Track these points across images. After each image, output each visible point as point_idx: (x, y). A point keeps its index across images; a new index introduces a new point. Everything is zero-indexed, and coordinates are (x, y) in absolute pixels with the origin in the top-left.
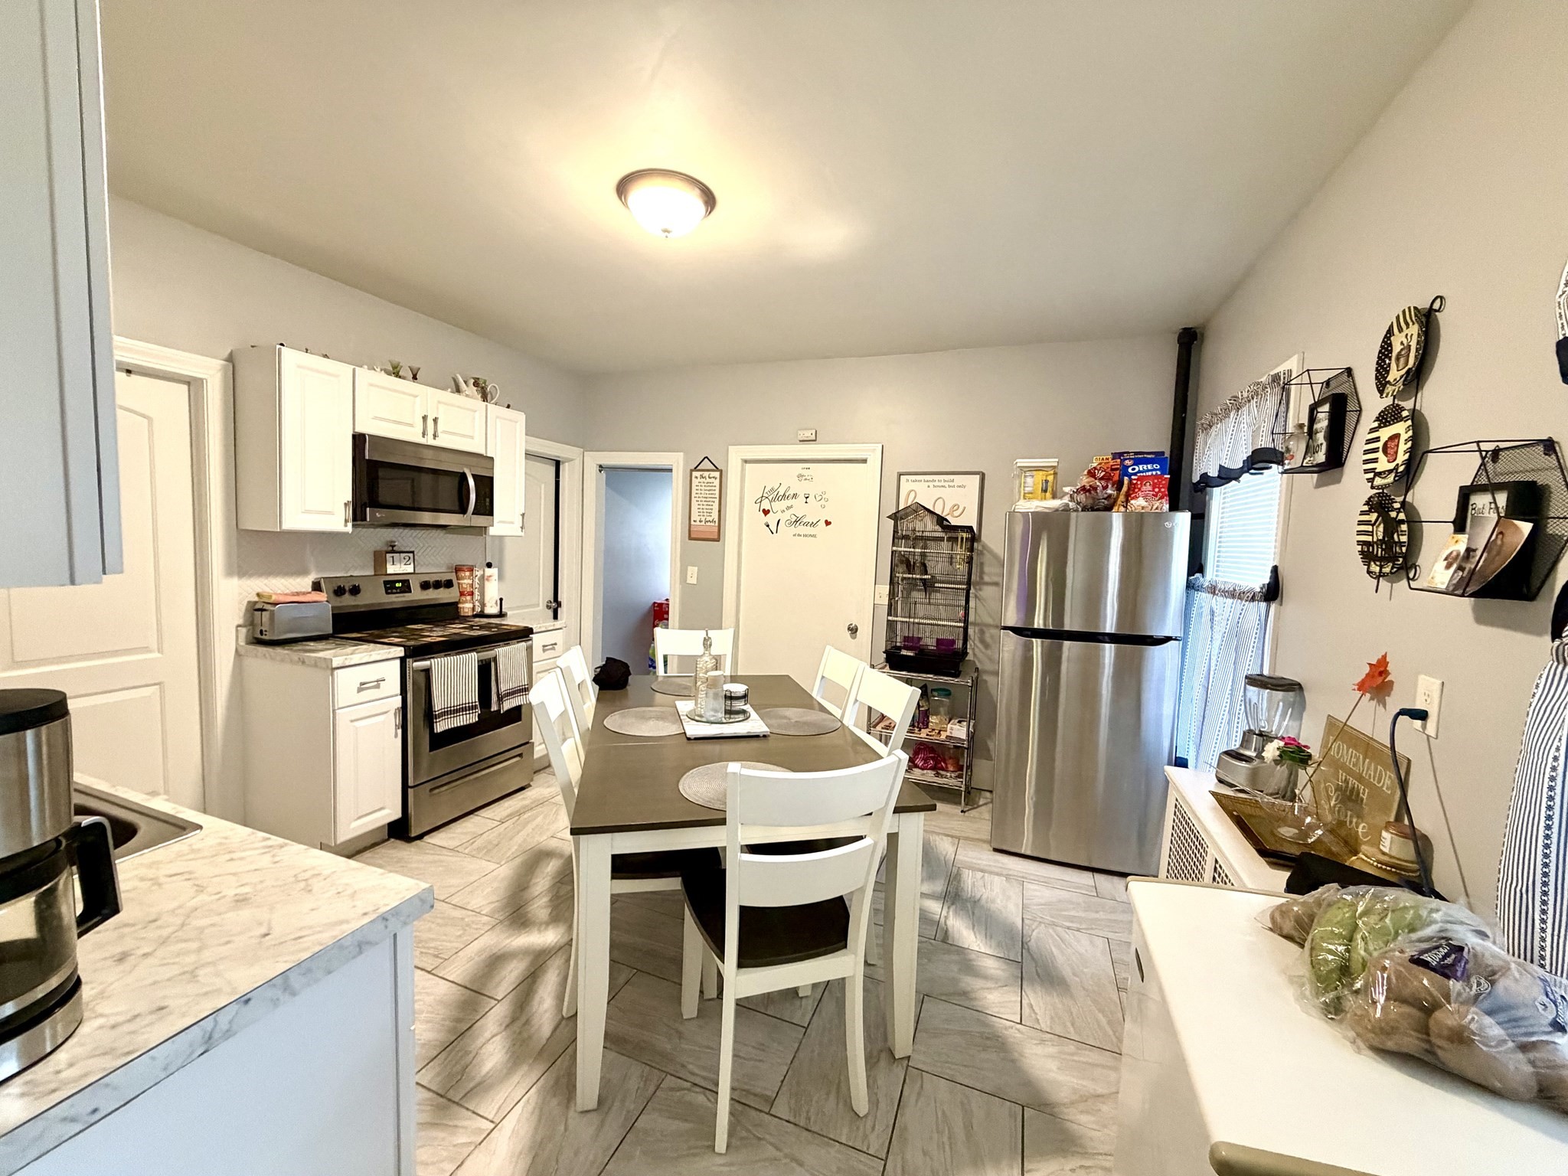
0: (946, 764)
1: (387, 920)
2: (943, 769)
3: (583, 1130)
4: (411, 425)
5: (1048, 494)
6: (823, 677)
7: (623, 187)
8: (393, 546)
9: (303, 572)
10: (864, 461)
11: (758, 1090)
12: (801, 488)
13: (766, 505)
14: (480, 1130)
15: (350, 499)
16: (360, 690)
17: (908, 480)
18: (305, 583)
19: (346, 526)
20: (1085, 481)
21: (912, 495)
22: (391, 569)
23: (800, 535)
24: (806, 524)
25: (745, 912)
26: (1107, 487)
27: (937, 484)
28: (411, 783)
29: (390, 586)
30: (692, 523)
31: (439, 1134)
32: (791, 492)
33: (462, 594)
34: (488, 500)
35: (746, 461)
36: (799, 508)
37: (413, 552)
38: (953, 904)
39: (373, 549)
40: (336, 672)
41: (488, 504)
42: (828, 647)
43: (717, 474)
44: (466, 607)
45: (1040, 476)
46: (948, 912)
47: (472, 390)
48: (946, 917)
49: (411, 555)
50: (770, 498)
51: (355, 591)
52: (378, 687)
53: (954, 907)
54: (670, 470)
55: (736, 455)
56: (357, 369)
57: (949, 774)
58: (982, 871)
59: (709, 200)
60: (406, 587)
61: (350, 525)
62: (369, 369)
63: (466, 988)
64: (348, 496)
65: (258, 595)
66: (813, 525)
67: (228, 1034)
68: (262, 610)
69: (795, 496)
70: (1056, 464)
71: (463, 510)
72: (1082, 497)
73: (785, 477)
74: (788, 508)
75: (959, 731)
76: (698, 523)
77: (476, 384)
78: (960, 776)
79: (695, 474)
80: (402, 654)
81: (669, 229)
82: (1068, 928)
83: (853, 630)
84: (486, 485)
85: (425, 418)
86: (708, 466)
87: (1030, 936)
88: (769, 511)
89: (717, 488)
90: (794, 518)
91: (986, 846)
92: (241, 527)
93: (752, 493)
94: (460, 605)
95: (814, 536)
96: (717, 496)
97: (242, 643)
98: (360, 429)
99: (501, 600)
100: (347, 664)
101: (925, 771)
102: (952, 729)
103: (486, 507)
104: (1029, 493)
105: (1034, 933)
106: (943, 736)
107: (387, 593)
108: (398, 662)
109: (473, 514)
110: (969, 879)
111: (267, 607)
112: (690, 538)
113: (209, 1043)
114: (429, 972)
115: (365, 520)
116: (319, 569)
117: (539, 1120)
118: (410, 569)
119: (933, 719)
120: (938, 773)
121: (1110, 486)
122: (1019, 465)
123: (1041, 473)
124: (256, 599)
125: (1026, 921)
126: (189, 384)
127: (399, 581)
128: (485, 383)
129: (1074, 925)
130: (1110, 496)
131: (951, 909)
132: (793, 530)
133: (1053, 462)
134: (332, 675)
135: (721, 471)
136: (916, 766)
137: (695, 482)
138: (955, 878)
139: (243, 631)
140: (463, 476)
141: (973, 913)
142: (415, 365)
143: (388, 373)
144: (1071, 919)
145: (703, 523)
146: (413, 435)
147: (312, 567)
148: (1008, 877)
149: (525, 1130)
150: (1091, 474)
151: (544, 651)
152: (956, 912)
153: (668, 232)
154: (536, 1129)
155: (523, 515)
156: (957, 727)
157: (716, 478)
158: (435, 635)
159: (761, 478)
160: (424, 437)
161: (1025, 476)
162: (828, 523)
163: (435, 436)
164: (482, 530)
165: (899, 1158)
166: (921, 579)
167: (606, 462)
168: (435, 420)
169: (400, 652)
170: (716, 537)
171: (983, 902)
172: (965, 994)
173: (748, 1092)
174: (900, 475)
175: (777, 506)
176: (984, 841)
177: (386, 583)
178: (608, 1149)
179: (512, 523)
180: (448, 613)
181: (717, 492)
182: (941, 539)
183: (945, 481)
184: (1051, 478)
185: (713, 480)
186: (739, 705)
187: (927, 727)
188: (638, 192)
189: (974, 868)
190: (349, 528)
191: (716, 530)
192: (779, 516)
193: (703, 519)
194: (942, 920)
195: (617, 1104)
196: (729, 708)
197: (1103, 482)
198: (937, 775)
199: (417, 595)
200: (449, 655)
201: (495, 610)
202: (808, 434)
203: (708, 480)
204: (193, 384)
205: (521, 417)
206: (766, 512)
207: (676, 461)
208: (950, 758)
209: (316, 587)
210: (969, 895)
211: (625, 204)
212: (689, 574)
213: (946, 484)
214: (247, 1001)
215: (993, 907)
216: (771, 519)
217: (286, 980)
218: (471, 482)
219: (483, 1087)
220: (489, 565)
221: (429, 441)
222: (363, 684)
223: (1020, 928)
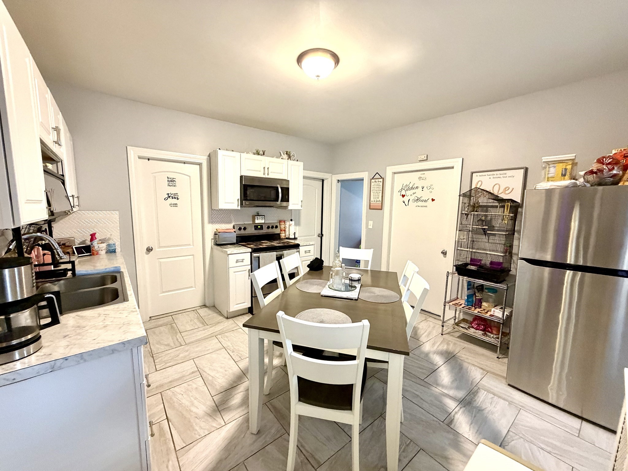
0: (492, 329)
1: (124, 344)
2: (489, 332)
3: (249, 439)
4: (260, 171)
5: (565, 177)
6: (405, 275)
7: (299, 61)
8: (258, 214)
9: (230, 222)
10: (453, 168)
11: (316, 457)
12: (420, 184)
13: (403, 193)
14: (220, 424)
15: (239, 198)
16: (237, 262)
17: (477, 176)
18: (230, 226)
19: (238, 207)
20: (595, 167)
21: (480, 183)
22: (257, 221)
23: (419, 206)
24: (422, 201)
26: (613, 168)
27: (494, 176)
28: (253, 296)
29: (256, 227)
30: (371, 202)
31: (210, 420)
32: (415, 186)
33: (281, 230)
34: (287, 196)
35: (395, 173)
36: (419, 193)
37: (264, 216)
38: (464, 407)
39: (252, 215)
40: (229, 255)
41: (287, 198)
42: (409, 261)
43: (381, 180)
44: (283, 235)
45: (561, 167)
46: (459, 410)
47: (285, 156)
48: (456, 413)
49: (264, 217)
50: (405, 189)
51: (245, 229)
52: (243, 261)
53: (464, 408)
54: (363, 180)
55: (389, 171)
56: (241, 153)
57: (492, 335)
58: (494, 394)
60: (262, 228)
61: (239, 206)
62: (247, 153)
63: (242, 371)
65: (216, 229)
66: (426, 201)
67: (60, 368)
68: (217, 234)
69: (417, 187)
70: (573, 158)
71: (277, 200)
72: (591, 178)
73: (413, 179)
74: (414, 193)
75: (497, 313)
76: (373, 202)
77: (287, 154)
78: (498, 338)
79: (372, 181)
80: (251, 251)
81: (319, 75)
82: (542, 449)
83: (444, 253)
84: (286, 191)
85: (264, 168)
86: (378, 177)
87: (509, 443)
88: (405, 195)
89: (381, 186)
90: (416, 198)
91: (504, 381)
92: (212, 208)
93: (397, 187)
94: (281, 235)
95: (426, 206)
96: (381, 190)
97: (213, 245)
98: (243, 174)
99: (295, 233)
100: (232, 253)
101: (477, 331)
102: (494, 311)
104: (551, 178)
105: (513, 442)
106: (488, 315)
107: (255, 230)
108: (250, 253)
109: (281, 201)
110: (482, 398)
111: (218, 233)
112: (370, 209)
113: (53, 370)
114: (235, 362)
115: (243, 205)
116: (235, 222)
117: (238, 429)
118: (263, 221)
119: (484, 304)
120: (485, 333)
122: (543, 160)
123: (561, 164)
124: (216, 231)
125: (510, 433)
126: (199, 165)
127: (259, 226)
128: (290, 153)
129: (549, 449)
130: (615, 175)
131: (462, 410)
132: (416, 204)
133: (571, 156)
134: (228, 256)
135: (383, 179)
136: (473, 327)
137: (372, 184)
138: (473, 393)
139: (213, 240)
140: (277, 188)
141: (475, 417)
142: (264, 150)
143: (254, 154)
144: (544, 442)
145: (375, 202)
146: (260, 175)
147: (233, 220)
148: (510, 403)
149: (232, 431)
150: (600, 161)
151: (305, 253)
152: (464, 412)
154: (236, 431)
155: (302, 201)
156: (498, 311)
157: (380, 182)
158: (265, 244)
159: (401, 180)
160: (264, 175)
161: (549, 167)
162: (433, 200)
163: (268, 175)
164: (286, 207)
166: (482, 229)
167: (339, 179)
168: (268, 168)
169: (250, 250)
170: (380, 208)
171: (486, 412)
172: (446, 458)
173: (313, 456)
174: (472, 173)
175: (409, 193)
176: (503, 377)
177: (255, 226)
178: (252, 451)
179: (298, 204)
180: (276, 237)
181: (381, 188)
182: (497, 207)
183: (500, 174)
184: (569, 167)
185: (380, 183)
186: (355, 284)
187: (481, 308)
189: (489, 391)
190: (239, 208)
191: (381, 205)
192: (409, 197)
193: (375, 200)
194: (453, 414)
195: (264, 436)
196: (351, 284)
198: (485, 334)
199: (265, 231)
200: (267, 252)
201: (293, 237)
202: (423, 157)
203: (378, 183)
204: (200, 164)
205: (301, 164)
206: (403, 196)
207: (365, 176)
208: (495, 327)
209: (234, 227)
210: (478, 405)
211: (301, 68)
212: (369, 225)
213: (501, 176)
214: (67, 359)
215: (490, 417)
216: (406, 199)
217: (82, 356)
218: (280, 190)
219: (229, 409)
220: (291, 220)
221: (266, 176)
222: (237, 260)
223: (504, 435)
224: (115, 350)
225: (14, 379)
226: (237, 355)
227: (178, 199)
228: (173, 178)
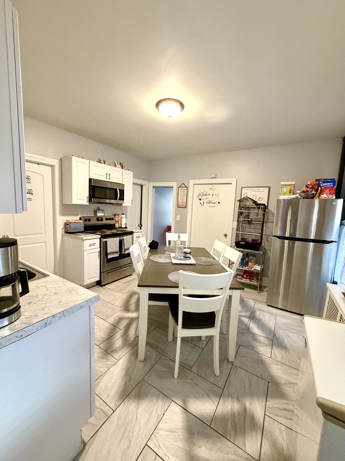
0: (254, 278)
1: (87, 302)
2: (253, 279)
3: (140, 366)
4: (103, 176)
5: (291, 193)
6: (214, 249)
7: (158, 104)
8: (99, 209)
9: (77, 215)
10: (231, 184)
11: (188, 364)
12: (211, 192)
13: (200, 197)
14: (114, 361)
15: (88, 196)
16: (90, 246)
17: (244, 190)
18: (77, 218)
20: (304, 189)
21: (246, 194)
22: (98, 215)
23: (210, 206)
24: (212, 203)
25: (184, 313)
26: (312, 191)
27: (254, 190)
28: (102, 271)
29: (98, 219)
30: (179, 203)
31: (104, 360)
32: (208, 193)
33: (116, 222)
34: (122, 196)
35: (195, 184)
36: (210, 198)
37: (104, 210)
38: (252, 320)
39: (94, 209)
40: (84, 241)
42: (216, 240)
43: (186, 188)
44: (117, 225)
45: (289, 188)
46: (250, 322)
47: (119, 166)
48: (249, 324)
49: (103, 211)
50: (202, 195)
51: (89, 220)
52: (94, 245)
53: (252, 321)
54: (173, 187)
55: (192, 182)
56: (90, 161)
57: (254, 281)
58: (263, 311)
59: (182, 106)
60: (102, 220)
61: (88, 203)
62: (93, 161)
63: (113, 325)
64: (88, 195)
65: (67, 220)
66: (214, 203)
67: (50, 324)
68: (68, 224)
69: (209, 194)
70: (294, 184)
71: (116, 199)
72: (303, 194)
73: (206, 189)
74: (207, 198)
75: (258, 268)
76: (180, 203)
77: (120, 164)
78: (258, 282)
79: (180, 188)
80: (100, 237)
81: (171, 116)
82: (291, 332)
83: (226, 235)
84: (122, 192)
85: (107, 174)
86: (184, 186)
87: (277, 333)
89: (186, 192)
90: (209, 201)
91: (265, 304)
92: (63, 203)
93: (196, 193)
94: (115, 225)
95: (215, 207)
96: (186, 195)
97: (63, 233)
98: (91, 177)
99: (126, 224)
100: (87, 239)
101: (247, 279)
102: (256, 267)
103: (122, 198)
104: (284, 193)
105: (278, 332)
106: (253, 269)
107: (97, 221)
108: (99, 239)
109: (119, 200)
110: (258, 313)
111: (69, 224)
112: (178, 207)
113: (46, 325)
114: (104, 320)
115: (92, 201)
116: (81, 215)
117: (129, 362)
118: (103, 215)
119: (250, 264)
120: (251, 280)
121: (313, 190)
122: (281, 184)
123: (289, 187)
124: (66, 222)
125: (276, 328)
126: (51, 166)
127: (100, 218)
128: (122, 163)
129: (293, 331)
130: (313, 194)
131: (251, 321)
132: (208, 205)
133: (294, 183)
134: (83, 242)
135: (187, 187)
136: (244, 278)
137: (180, 191)
138: (253, 312)
139: (64, 229)
140: (116, 190)
141: (258, 323)
142: (105, 160)
143: (98, 162)
144: (291, 329)
145: (182, 203)
146: (103, 178)
147: (79, 213)
148: (271, 314)
149: (125, 364)
150: (307, 186)
151: (137, 238)
152: (253, 322)
153: (170, 117)
154: (128, 364)
155: (132, 200)
156: (257, 266)
157: (186, 189)
158: (108, 232)
159: (198, 190)
160: (106, 179)
161: (284, 188)
162: (219, 203)
163: (109, 179)
164: (121, 204)
165: (227, 390)
166: (248, 220)
167: (155, 185)
168: (109, 174)
169: (100, 236)
170: (185, 207)
171: (262, 320)
172: (253, 346)
173: (185, 364)
174: (242, 188)
175: (204, 198)
176: (265, 302)
177: (97, 218)
178: (146, 371)
179: (129, 202)
180: (112, 227)
181: (186, 194)
182: (255, 208)
183: (257, 189)
184: (292, 188)
185: (185, 190)
186: (188, 255)
187: (248, 266)
188: (162, 106)
189: (260, 310)
190: (88, 204)
191: (185, 205)
192: (204, 200)
193: (182, 201)
194: (248, 324)
195: (149, 361)
196: (185, 256)
197: (311, 189)
198: (251, 281)
199: (105, 222)
200: (112, 238)
201: (124, 226)
202: (214, 176)
203: (184, 190)
204: (52, 166)
205: (132, 173)
206: (200, 200)
207: (174, 184)
208: (255, 276)
209: (80, 219)
210: (258, 318)
211: (158, 109)
212: (177, 218)
213: (257, 191)
214: (54, 316)
215: (265, 322)
216: (202, 201)
217: (63, 313)
218: (118, 191)
219: (115, 351)
220: (123, 214)
221: (108, 180)
222: (90, 244)
223: (274, 330)
224: (83, 307)
225: (22, 336)
226: (103, 315)
227: (32, 194)
228: (28, 176)
